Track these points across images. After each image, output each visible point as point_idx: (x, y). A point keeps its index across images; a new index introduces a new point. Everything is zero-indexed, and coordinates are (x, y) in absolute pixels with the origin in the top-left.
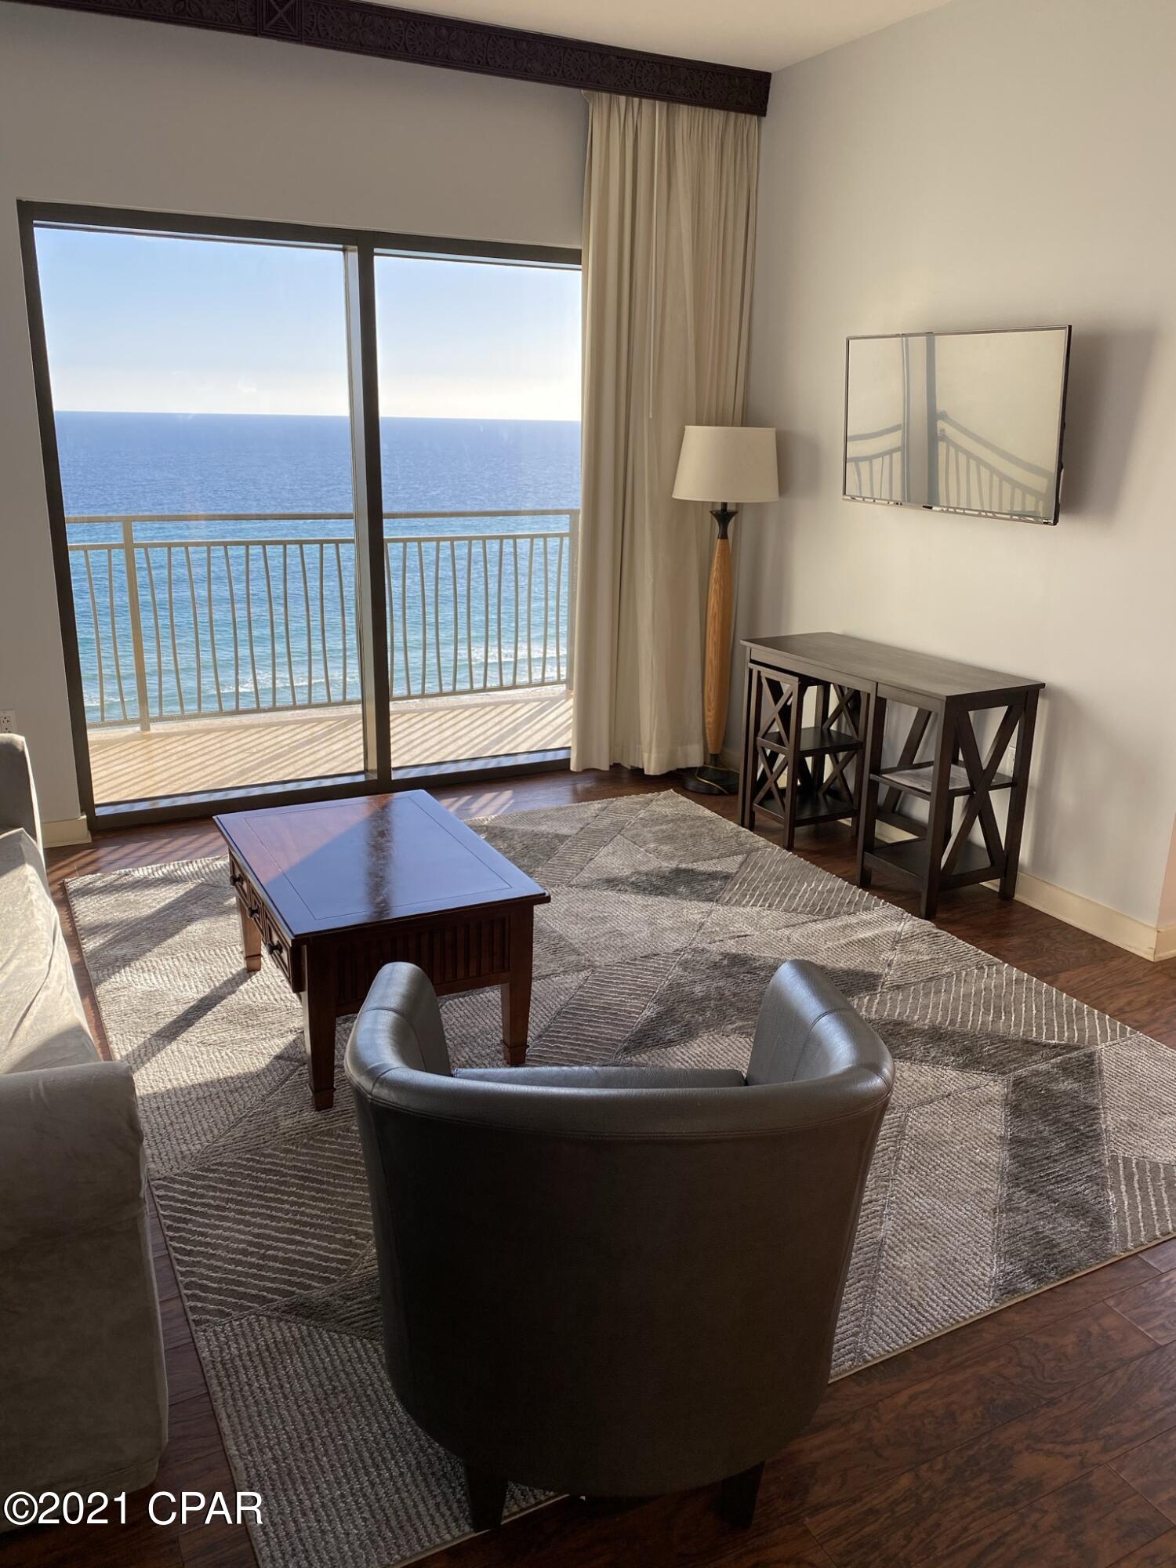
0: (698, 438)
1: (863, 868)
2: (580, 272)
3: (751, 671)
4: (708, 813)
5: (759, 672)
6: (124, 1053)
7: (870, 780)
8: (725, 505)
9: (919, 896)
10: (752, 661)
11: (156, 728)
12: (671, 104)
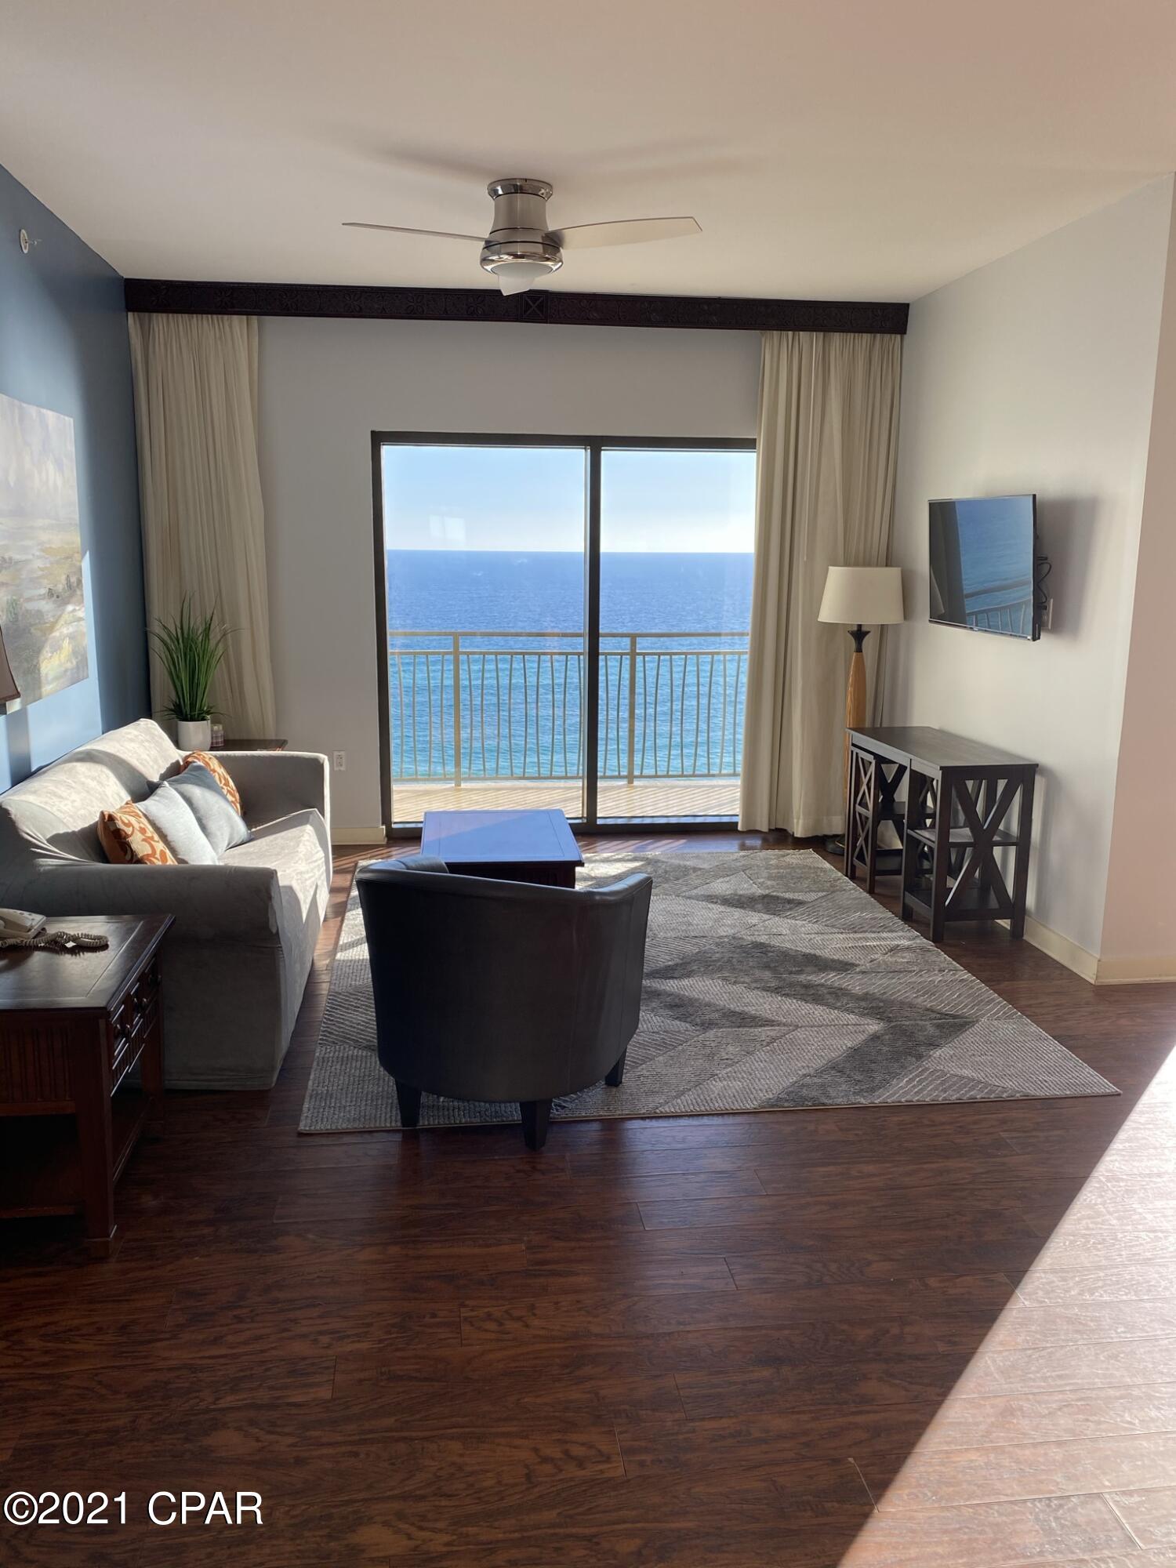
0: (836, 576)
1: (904, 904)
2: (755, 454)
3: (852, 752)
4: (827, 865)
5: (857, 753)
6: (345, 941)
7: (907, 834)
8: (860, 626)
9: (929, 924)
10: (853, 745)
11: (463, 785)
12: (827, 334)
